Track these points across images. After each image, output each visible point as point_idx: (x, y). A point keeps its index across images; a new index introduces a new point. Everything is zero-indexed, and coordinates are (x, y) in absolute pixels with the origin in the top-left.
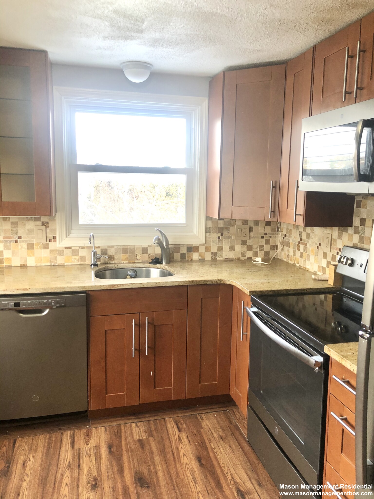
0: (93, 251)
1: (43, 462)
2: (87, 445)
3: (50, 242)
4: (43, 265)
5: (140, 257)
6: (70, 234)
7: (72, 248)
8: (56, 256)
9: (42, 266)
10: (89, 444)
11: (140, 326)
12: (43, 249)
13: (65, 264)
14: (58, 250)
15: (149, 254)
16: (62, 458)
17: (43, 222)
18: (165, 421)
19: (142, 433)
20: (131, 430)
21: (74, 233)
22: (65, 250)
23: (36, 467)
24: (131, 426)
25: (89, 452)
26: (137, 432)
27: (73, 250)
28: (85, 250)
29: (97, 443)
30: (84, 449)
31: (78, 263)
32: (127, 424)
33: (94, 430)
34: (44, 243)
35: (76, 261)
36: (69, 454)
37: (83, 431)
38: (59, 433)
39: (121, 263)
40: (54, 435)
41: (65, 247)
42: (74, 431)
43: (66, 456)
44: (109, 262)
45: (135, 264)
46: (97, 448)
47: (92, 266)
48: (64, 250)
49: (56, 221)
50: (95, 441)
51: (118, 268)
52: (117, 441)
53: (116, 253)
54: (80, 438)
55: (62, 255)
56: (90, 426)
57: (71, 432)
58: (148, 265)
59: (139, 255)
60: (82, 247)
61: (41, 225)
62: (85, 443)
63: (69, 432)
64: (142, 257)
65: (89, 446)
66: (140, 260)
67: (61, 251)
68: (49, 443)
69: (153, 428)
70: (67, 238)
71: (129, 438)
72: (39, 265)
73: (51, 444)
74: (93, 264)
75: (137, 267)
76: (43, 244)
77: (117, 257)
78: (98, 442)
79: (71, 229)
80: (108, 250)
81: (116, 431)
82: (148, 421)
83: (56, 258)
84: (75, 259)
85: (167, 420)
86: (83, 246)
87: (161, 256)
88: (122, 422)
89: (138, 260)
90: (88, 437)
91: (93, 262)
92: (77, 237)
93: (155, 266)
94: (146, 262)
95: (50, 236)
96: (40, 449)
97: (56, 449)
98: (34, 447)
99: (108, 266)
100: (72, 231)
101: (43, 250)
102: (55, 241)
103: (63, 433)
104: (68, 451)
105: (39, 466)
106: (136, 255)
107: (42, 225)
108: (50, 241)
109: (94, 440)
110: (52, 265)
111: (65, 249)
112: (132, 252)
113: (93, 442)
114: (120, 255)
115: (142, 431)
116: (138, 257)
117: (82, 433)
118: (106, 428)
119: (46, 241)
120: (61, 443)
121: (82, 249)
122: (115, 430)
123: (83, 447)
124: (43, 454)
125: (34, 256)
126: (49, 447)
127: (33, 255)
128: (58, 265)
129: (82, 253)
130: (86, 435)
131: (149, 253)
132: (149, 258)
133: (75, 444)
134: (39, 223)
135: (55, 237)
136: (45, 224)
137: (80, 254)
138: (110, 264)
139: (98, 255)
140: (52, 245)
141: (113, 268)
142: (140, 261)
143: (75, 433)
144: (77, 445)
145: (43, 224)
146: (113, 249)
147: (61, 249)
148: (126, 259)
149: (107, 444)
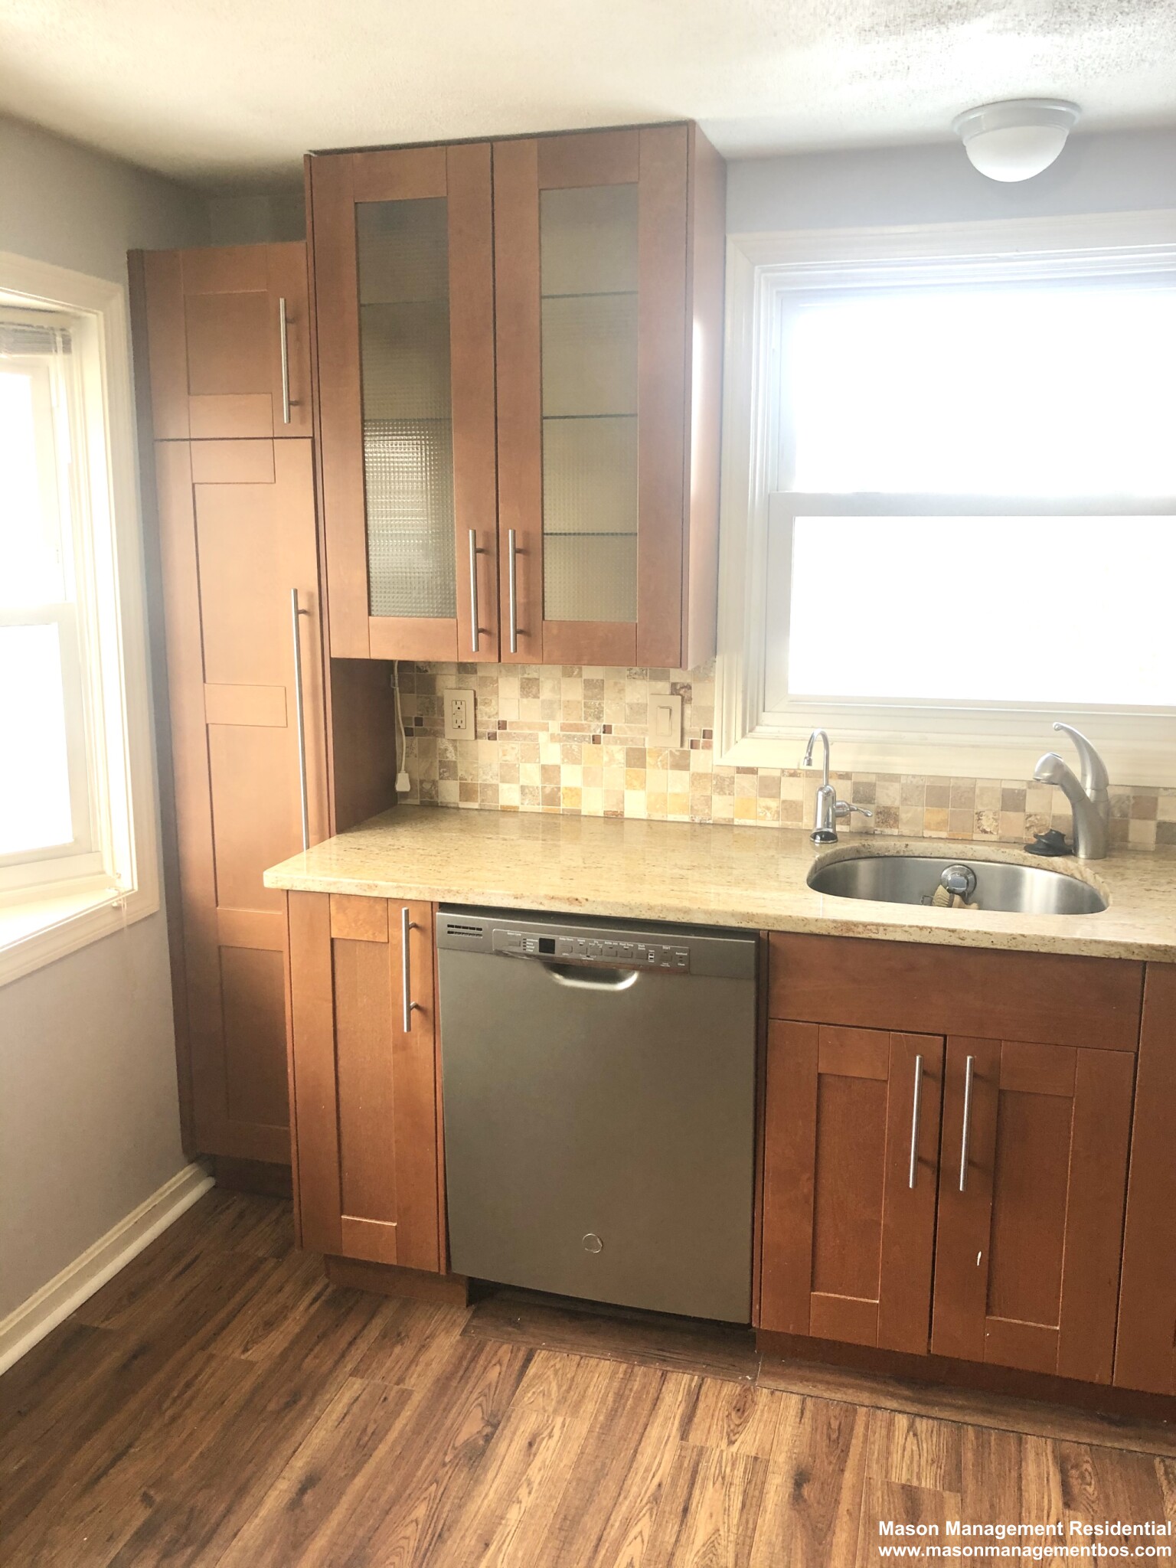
0: (821, 789)
1: (584, 1456)
2: (731, 1443)
3: (692, 748)
4: (671, 818)
5: (995, 824)
6: (757, 724)
7: (761, 773)
8: (708, 793)
9: (666, 821)
10: (737, 1444)
11: (942, 1079)
12: (671, 769)
13: (736, 823)
14: (717, 776)
15: (1030, 816)
16: (643, 1459)
17: (674, 685)
18: (1020, 1442)
19: (923, 1462)
20: (889, 1436)
21: (771, 722)
22: (736, 775)
23: (562, 1465)
24: (891, 1424)
25: (728, 1470)
26: (907, 1454)
27: (763, 779)
28: (801, 782)
29: (763, 1448)
30: (717, 1454)
31: (776, 824)
32: (879, 1412)
33: (763, 1396)
34: (674, 751)
35: (768, 814)
36: (667, 1457)
37: (730, 1389)
38: (654, 1371)
39: (924, 837)
40: (640, 1371)
41: (738, 768)
42: (703, 1379)
43: (656, 1457)
44: (879, 829)
45: (969, 846)
46: (758, 1465)
47: (815, 838)
48: (733, 778)
49: (714, 681)
50: (757, 1438)
51: (907, 854)
52: (830, 1463)
53: (905, 799)
54: (714, 1410)
55: (727, 792)
56: (754, 1380)
57: (692, 1380)
58: (1018, 854)
59: (991, 816)
60: (792, 771)
61: (668, 692)
62: (725, 1434)
63: (687, 1377)
64: (999, 822)
65: (734, 1448)
66: (991, 832)
67: (723, 779)
68: (620, 1396)
69: (969, 1457)
70: (744, 740)
71: (875, 1467)
72: (657, 816)
73: (623, 1401)
74: (820, 833)
75: (978, 856)
76: (671, 752)
77: (909, 815)
78: (768, 1447)
79: (761, 708)
80: (878, 789)
81: (835, 1424)
82: (960, 1425)
83: (708, 801)
84: (768, 808)
85: (1031, 1442)
86: (795, 767)
87: (1071, 829)
88: (865, 1398)
89: (985, 832)
90: (740, 1418)
91: (819, 825)
92: (777, 738)
93: (1044, 860)
94: (1016, 843)
95: (694, 729)
96: (589, 1407)
97: (635, 1423)
98: (574, 1396)
99: (870, 843)
100: (765, 717)
101: (670, 772)
102: (708, 746)
103: (669, 1375)
104: (666, 1443)
105: (570, 1464)
106: (979, 814)
107: (672, 694)
108: (694, 744)
109: (756, 1433)
110: (697, 820)
111: (738, 773)
112: (963, 800)
113: (748, 1442)
114: (919, 809)
115: (925, 1455)
116: (987, 823)
117: (723, 1394)
118: (804, 1402)
119: (682, 745)
120: (654, 1409)
121: (791, 778)
122: (832, 1421)
123: (714, 1446)
124: (592, 1426)
125: (644, 788)
126: (616, 1411)
127: (643, 784)
128: (713, 824)
129: (792, 790)
130: (735, 1407)
131: (1029, 809)
132: (1028, 828)
133: (694, 1426)
134: (664, 686)
135: (707, 735)
136: (682, 692)
137: (785, 795)
138: (882, 835)
139: (838, 804)
140: (699, 760)
141: (890, 854)
142: (994, 838)
143: (704, 1388)
144: (699, 1432)
145: (675, 690)
146: (897, 786)
147: (724, 773)
148: (939, 826)
149: (794, 1462)
